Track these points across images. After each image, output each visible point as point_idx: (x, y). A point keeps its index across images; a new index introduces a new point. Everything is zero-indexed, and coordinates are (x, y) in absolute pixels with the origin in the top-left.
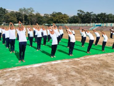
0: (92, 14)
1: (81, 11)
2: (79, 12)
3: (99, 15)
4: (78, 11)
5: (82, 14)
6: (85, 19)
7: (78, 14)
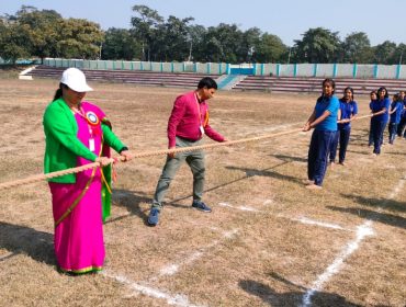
0: (188, 25)
1: (146, 11)
2: (138, 15)
3: (213, 33)
4: (136, 8)
5: (150, 23)
6: (162, 43)
7: (135, 21)
